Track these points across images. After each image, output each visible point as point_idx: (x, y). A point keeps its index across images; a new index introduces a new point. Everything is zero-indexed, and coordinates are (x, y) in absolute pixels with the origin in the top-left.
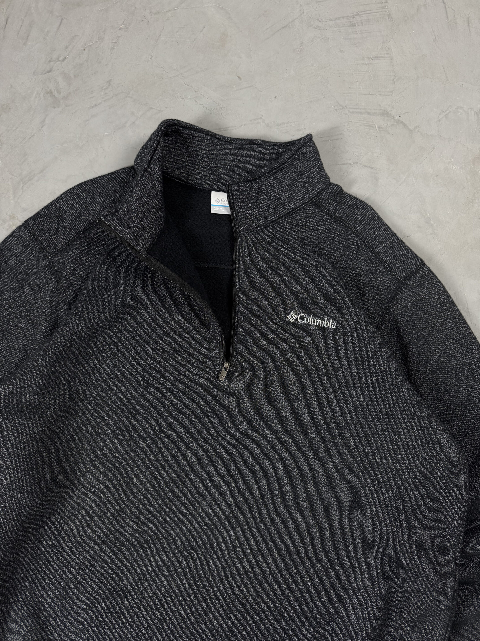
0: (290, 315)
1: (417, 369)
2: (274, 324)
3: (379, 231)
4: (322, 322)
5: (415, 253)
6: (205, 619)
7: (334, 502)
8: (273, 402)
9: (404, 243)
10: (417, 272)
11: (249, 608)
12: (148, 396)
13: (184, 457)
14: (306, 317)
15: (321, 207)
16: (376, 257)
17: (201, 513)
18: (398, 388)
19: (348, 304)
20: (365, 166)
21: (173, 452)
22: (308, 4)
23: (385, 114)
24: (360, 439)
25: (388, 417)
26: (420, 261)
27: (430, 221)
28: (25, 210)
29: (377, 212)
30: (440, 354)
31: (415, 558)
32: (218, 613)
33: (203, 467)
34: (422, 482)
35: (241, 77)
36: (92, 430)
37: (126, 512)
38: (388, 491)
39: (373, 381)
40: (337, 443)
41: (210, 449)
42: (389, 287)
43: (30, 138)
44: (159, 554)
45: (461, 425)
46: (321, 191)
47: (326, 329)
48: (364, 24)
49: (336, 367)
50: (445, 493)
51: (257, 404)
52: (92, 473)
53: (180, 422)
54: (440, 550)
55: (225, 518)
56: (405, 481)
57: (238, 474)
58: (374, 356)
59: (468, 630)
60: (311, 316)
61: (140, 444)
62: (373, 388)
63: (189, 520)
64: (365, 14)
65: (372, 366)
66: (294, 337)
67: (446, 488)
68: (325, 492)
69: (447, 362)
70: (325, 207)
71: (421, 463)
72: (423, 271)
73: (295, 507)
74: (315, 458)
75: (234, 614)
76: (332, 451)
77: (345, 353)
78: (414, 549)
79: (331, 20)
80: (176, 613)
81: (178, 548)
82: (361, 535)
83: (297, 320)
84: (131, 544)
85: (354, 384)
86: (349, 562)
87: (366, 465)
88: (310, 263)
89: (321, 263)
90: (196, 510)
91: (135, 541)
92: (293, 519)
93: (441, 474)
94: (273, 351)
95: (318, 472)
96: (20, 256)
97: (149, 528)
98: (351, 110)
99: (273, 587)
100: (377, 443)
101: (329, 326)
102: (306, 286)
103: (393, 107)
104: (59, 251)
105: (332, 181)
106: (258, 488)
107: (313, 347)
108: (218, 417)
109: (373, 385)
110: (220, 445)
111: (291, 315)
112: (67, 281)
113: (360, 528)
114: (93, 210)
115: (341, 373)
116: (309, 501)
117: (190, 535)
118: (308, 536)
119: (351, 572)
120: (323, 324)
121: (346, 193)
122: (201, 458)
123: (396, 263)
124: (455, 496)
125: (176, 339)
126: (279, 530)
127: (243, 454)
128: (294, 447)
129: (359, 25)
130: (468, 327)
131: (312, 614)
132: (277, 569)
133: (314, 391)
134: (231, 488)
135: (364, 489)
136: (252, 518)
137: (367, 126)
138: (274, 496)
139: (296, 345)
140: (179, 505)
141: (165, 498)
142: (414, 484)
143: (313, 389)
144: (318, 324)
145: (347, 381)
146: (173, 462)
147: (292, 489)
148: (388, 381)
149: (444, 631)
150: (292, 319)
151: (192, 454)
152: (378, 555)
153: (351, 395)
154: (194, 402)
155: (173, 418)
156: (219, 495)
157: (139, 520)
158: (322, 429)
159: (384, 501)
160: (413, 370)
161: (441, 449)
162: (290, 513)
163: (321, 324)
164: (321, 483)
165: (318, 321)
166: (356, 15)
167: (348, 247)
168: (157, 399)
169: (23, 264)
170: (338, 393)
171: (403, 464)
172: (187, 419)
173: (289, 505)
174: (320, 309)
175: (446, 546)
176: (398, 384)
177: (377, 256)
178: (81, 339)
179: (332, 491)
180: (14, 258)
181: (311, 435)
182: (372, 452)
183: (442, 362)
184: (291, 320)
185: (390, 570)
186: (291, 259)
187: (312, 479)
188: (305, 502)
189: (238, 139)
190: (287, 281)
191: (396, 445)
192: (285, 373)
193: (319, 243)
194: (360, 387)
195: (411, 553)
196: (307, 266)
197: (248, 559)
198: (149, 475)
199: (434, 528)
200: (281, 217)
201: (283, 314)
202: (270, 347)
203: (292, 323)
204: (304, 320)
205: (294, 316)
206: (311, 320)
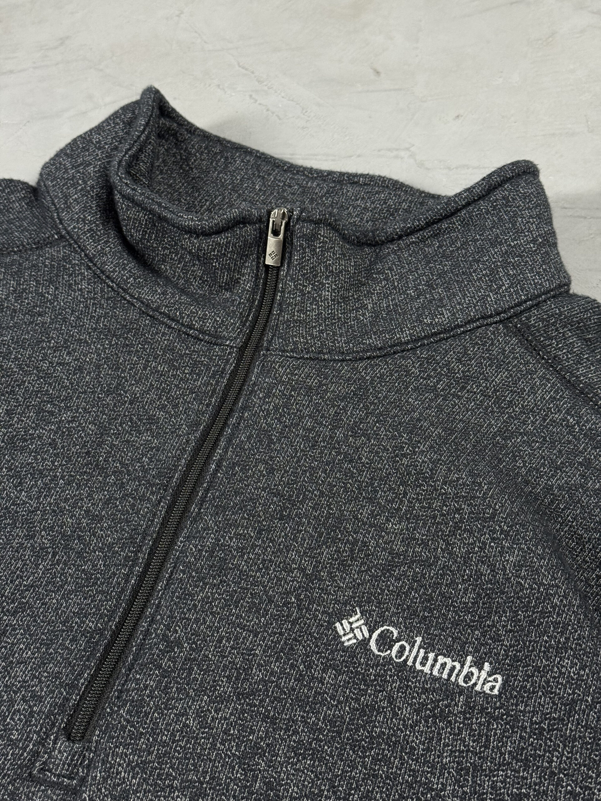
0: (344, 622)
2: (281, 634)
4: (453, 668)
14: (398, 640)
15: (533, 344)
19: (558, 615)
46: (539, 296)
47: (460, 694)
60: (419, 639)
66: (339, 702)
70: (544, 347)
83: (365, 643)
94: (252, 732)
101: (475, 684)
102: (425, 544)
107: (401, 758)
111: (351, 624)
120: (454, 675)
139: (339, 733)
144: (435, 672)
150: (351, 635)
163: (446, 671)
165: (441, 659)
174: (455, 624)
184: (344, 639)
186: (397, 456)
190: (365, 513)
196: (445, 483)
200: (401, 344)
201: (324, 612)
202: (243, 711)
203: (345, 650)
204: (391, 648)
205: (359, 627)
206: (414, 654)
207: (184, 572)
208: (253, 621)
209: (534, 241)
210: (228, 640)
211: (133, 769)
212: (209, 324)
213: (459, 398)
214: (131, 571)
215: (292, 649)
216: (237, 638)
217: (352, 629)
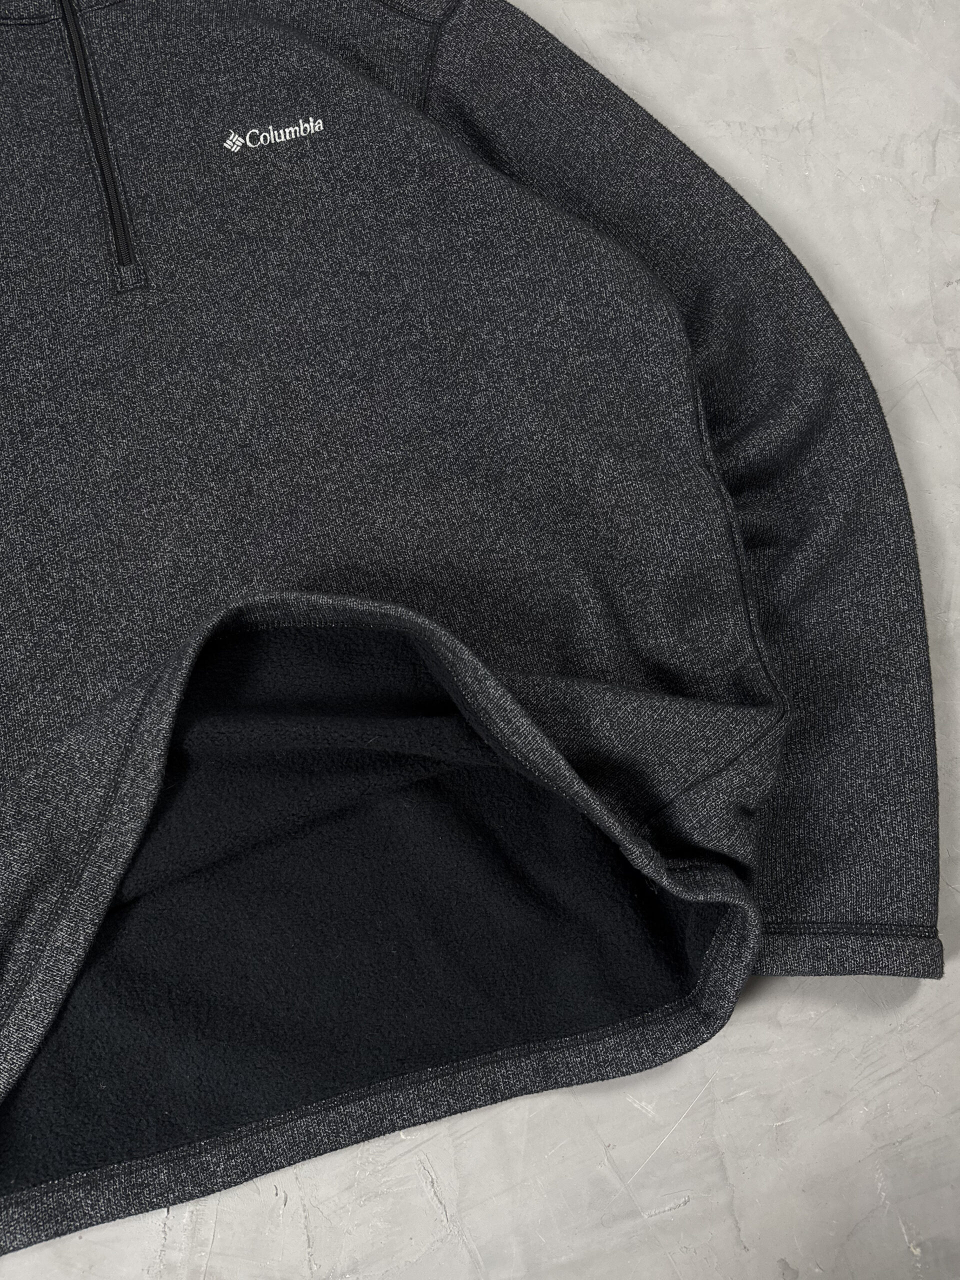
0: (228, 141)
1: (520, 169)
2: (198, 164)
4: (296, 131)
7: (439, 467)
8: (247, 312)
13: (90, 470)
14: (260, 134)
17: (164, 568)
18: (474, 182)
24: (439, 314)
25: (478, 251)
30: (560, 136)
31: (615, 478)
33: (138, 478)
34: (583, 341)
38: (522, 381)
39: (427, 196)
40: (403, 348)
41: (143, 439)
47: (306, 140)
49: (353, 207)
50: (637, 345)
51: (215, 325)
53: (61, 405)
54: (666, 458)
55: (220, 562)
56: (550, 350)
57: (217, 470)
58: (410, 143)
60: (271, 127)
62: (431, 210)
63: (142, 589)
65: (412, 164)
66: (250, 180)
67: (635, 335)
68: (413, 453)
69: (578, 148)
71: (569, 304)
73: (361, 500)
74: (369, 393)
77: (357, 168)
78: (607, 460)
81: (137, 653)
82: (511, 504)
83: (244, 145)
84: (32, 680)
87: (466, 354)
90: (151, 566)
91: (39, 671)
92: (365, 523)
94: (215, 216)
95: (386, 418)
97: (61, 633)
100: (475, 308)
101: (311, 130)
102: (245, 80)
106: (271, 484)
107: (294, 188)
108: (140, 372)
109: (430, 204)
110: (161, 425)
111: (231, 141)
113: (504, 491)
115: (365, 213)
116: (386, 480)
117: (154, 620)
118: (407, 545)
120: (298, 134)
122: (128, 461)
124: (656, 342)
126: (343, 552)
127: (217, 430)
128: (319, 386)
133: (326, 267)
134: (213, 501)
135: (478, 400)
136: (279, 547)
138: (310, 491)
139: (258, 194)
140: (111, 567)
141: (75, 563)
142: (568, 347)
143: (322, 266)
144: (288, 138)
145: (382, 223)
146: (69, 488)
147: (342, 466)
150: (235, 146)
151: (106, 458)
152: (556, 524)
153: (398, 245)
154: (81, 358)
155: (43, 402)
156: (190, 523)
157: (32, 625)
158: (367, 336)
162: (355, 514)
163: (293, 134)
164: (398, 437)
165: (287, 130)
170: (372, 251)
171: (535, 322)
172: (74, 396)
173: (347, 500)
174: (284, 110)
175: (678, 449)
179: (427, 447)
181: (348, 351)
182: (470, 329)
183: (569, 149)
184: (233, 149)
186: (200, 40)
187: (377, 435)
188: (379, 482)
190: (202, 81)
191: (510, 295)
192: (255, 252)
195: (603, 471)
196: (236, 40)
198: (24, 526)
199: (638, 418)
201: (214, 142)
202: (204, 209)
203: (237, 154)
204: (259, 140)
205: (237, 140)
206: (273, 136)
207: (124, 160)
208: (179, 164)
210: (173, 181)
211: (168, 261)
214: (94, 175)
215: (209, 168)
216: (177, 178)
217: (234, 143)
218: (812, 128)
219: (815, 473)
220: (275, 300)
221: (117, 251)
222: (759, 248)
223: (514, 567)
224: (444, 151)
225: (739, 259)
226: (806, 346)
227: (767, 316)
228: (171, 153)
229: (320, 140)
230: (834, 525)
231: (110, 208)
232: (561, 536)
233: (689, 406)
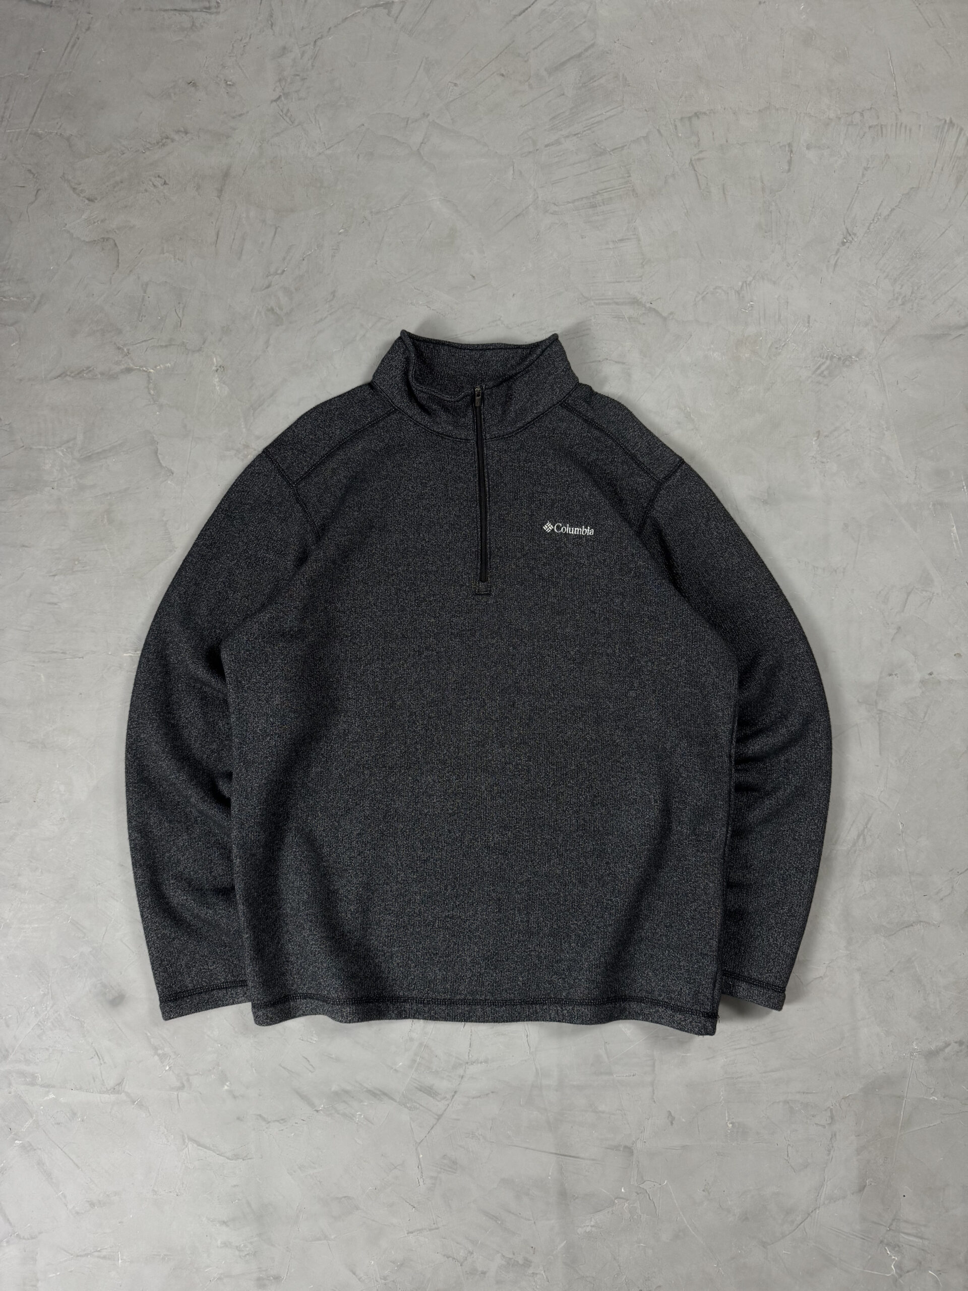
0: (545, 526)
1: (683, 572)
2: (529, 535)
3: (635, 431)
4: (580, 530)
5: (673, 452)
6: (481, 837)
8: (534, 617)
9: (661, 441)
10: (676, 471)
11: (524, 824)
12: (404, 619)
13: (445, 676)
14: (562, 527)
15: (570, 409)
16: (633, 459)
18: (658, 589)
19: (604, 508)
20: (616, 362)
21: (433, 672)
22: (542, 187)
23: (635, 302)
24: (624, 646)
25: (651, 620)
26: (678, 459)
27: (690, 416)
28: (258, 438)
29: (631, 410)
30: (707, 556)
32: (492, 830)
33: (465, 685)
34: (688, 680)
35: (474, 275)
36: (351, 656)
37: (392, 735)
38: (654, 691)
39: (634, 585)
42: (648, 489)
43: (255, 361)
44: (429, 775)
45: (734, 628)
46: (570, 392)
47: (583, 537)
48: (605, 203)
49: (597, 576)
50: (713, 689)
51: (517, 620)
52: (354, 699)
54: (712, 746)
55: (493, 735)
56: (672, 680)
58: (633, 559)
59: (756, 838)
60: (568, 525)
61: (400, 667)
62: (634, 593)
64: (606, 192)
65: (631, 570)
66: (551, 548)
67: (714, 685)
68: (593, 704)
69: (715, 564)
70: (575, 409)
72: (682, 470)
75: (509, 830)
76: (598, 662)
77: (605, 560)
79: (568, 202)
80: (450, 833)
81: (448, 767)
83: (553, 530)
84: (401, 767)
85: (616, 591)
86: (624, 773)
87: (632, 670)
88: (562, 469)
89: (574, 468)
91: (405, 764)
93: (708, 671)
94: (531, 564)
96: (263, 486)
97: (417, 750)
98: (597, 302)
99: (547, 802)
100: (642, 647)
101: (587, 533)
102: (560, 494)
103: (643, 294)
104: (303, 479)
105: (580, 381)
106: (524, 704)
107: (571, 558)
108: (478, 634)
109: (634, 589)
111: (547, 525)
112: (315, 508)
113: (631, 736)
114: (333, 433)
115: (602, 582)
116: (577, 714)
119: (627, 783)
120: (580, 532)
121: (597, 393)
123: (654, 464)
124: (723, 691)
125: (428, 559)
126: (549, 744)
129: (600, 206)
130: (735, 524)
131: (590, 827)
132: (550, 784)
133: (576, 603)
137: (616, 317)
139: (553, 557)
142: (680, 682)
143: (574, 602)
144: (575, 533)
145: (609, 589)
146: (434, 682)
147: (558, 702)
148: (648, 582)
149: (724, 829)
150: (548, 529)
151: (454, 673)
152: (652, 760)
153: (614, 603)
154: (452, 621)
156: (483, 713)
157: (406, 742)
159: (651, 701)
160: (677, 574)
161: (706, 646)
163: (578, 532)
164: (588, 695)
165: (576, 529)
166: (597, 194)
167: (602, 451)
168: (414, 622)
169: (265, 494)
170: (600, 603)
171: (668, 664)
172: (446, 639)
173: (557, 719)
174: (576, 517)
175: (719, 743)
176: (658, 584)
177: (633, 457)
178: (334, 562)
179: (601, 703)
180: (256, 488)
182: (637, 657)
183: (709, 564)
184: (547, 531)
185: (665, 774)
186: (542, 466)
188: (574, 714)
189: (478, 345)
190: (539, 490)
191: (660, 646)
192: (545, 587)
193: (571, 448)
194: (622, 594)
196: (560, 472)
197: (519, 775)
198: (411, 696)
199: (704, 724)
200: (529, 423)
201: (538, 525)
202: (526, 559)
203: (548, 534)
204: (561, 530)
205: (550, 526)
206: (568, 529)
207: (493, 526)
208: (519, 533)
209: (563, 371)
210: (515, 541)
211: (502, 583)
212: (463, 436)
213: (554, 437)
214: (478, 531)
215: (533, 538)
216: (517, 541)
217: (548, 527)
218: (844, 572)
219: (787, 761)
220: (548, 614)
221: (480, 573)
222: (792, 640)
223: (627, 773)
224: (648, 569)
225: (781, 641)
226: (800, 698)
227: (787, 674)
228: (517, 527)
229: (591, 540)
230: (788, 791)
231: (481, 550)
232: (653, 766)
233: (730, 726)
